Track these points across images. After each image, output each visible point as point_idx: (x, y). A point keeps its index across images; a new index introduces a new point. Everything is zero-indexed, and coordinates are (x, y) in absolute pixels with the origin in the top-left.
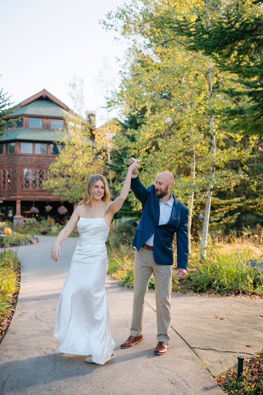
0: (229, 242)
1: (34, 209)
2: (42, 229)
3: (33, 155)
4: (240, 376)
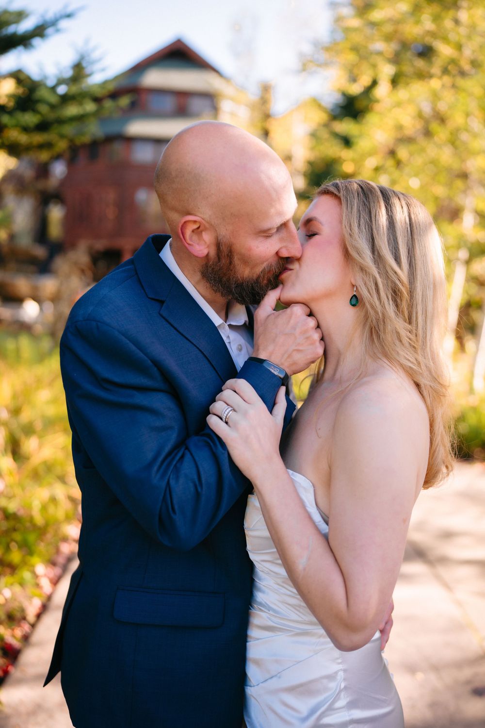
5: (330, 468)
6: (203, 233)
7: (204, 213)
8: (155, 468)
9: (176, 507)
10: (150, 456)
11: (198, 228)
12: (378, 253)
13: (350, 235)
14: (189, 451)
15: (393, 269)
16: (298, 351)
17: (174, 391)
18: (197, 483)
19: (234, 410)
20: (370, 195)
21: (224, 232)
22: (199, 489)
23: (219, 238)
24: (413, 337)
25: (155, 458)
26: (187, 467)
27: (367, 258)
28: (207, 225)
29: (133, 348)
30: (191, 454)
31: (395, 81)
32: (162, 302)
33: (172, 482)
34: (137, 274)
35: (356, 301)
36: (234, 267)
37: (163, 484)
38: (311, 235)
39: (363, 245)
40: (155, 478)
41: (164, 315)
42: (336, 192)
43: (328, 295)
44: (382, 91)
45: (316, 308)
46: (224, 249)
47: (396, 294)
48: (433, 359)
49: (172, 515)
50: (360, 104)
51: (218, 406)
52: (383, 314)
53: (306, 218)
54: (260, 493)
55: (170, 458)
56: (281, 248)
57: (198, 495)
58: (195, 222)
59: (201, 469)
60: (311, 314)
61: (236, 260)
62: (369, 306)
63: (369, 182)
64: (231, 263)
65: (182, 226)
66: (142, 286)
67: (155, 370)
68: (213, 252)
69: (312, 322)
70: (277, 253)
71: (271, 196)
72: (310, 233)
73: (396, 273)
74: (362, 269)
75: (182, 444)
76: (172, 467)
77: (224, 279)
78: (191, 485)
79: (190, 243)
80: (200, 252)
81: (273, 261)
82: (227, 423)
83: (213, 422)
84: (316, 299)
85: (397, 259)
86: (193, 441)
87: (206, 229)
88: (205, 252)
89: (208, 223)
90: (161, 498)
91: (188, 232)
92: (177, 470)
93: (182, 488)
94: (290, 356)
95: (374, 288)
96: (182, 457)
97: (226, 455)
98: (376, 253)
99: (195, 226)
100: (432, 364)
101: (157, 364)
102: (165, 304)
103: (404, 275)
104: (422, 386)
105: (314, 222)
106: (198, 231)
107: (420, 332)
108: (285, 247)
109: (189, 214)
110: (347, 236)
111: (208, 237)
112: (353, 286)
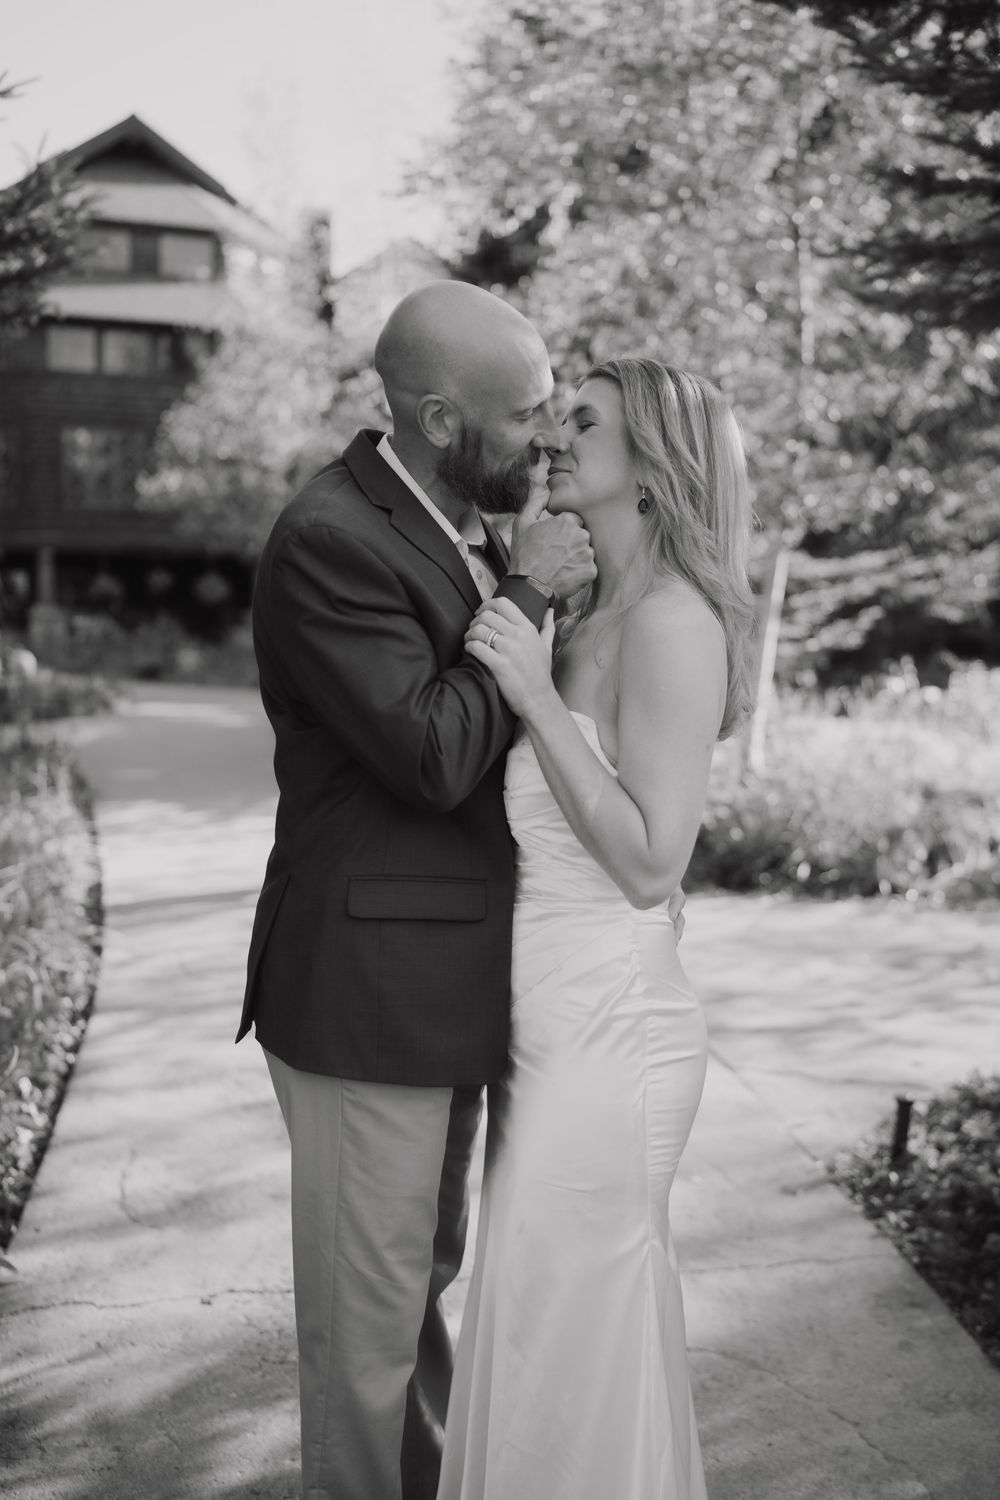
0: (842, 712)
1: (105, 584)
2: (143, 659)
3: (98, 375)
4: (898, 1153)
5: (618, 699)
6: (446, 418)
7: (450, 390)
8: (413, 701)
9: (442, 746)
10: (403, 688)
11: (440, 411)
12: (671, 443)
13: (637, 424)
14: (448, 683)
15: (687, 462)
16: (569, 568)
17: (422, 614)
18: (464, 718)
19: (501, 634)
20: (657, 378)
21: (473, 415)
22: (467, 724)
23: (466, 423)
24: (713, 544)
25: (411, 691)
26: (450, 700)
27: (659, 452)
28: (451, 406)
29: (375, 558)
30: (452, 686)
31: (576, 214)
32: (389, 512)
33: (436, 718)
34: (352, 475)
35: (646, 505)
36: (482, 460)
37: (426, 719)
38: (584, 427)
39: (653, 434)
40: (416, 714)
41: (396, 526)
42: (614, 374)
43: (611, 499)
44: (555, 231)
45: (589, 516)
46: (471, 436)
47: (693, 493)
48: (736, 574)
49: (439, 756)
50: (519, 254)
51: (478, 629)
52: (680, 519)
53: (578, 406)
54: (535, 730)
55: (427, 692)
56: (536, 436)
57: (465, 732)
58: (437, 402)
59: (467, 703)
60: (584, 526)
61: (485, 452)
62: (662, 509)
63: (653, 361)
64: (478, 455)
65: (421, 409)
66: (364, 493)
67: (400, 588)
68: (456, 441)
69: (586, 535)
70: (531, 442)
71: (528, 371)
72: (584, 424)
73: (692, 467)
74: (655, 465)
75: (437, 678)
76: (432, 701)
77: (468, 477)
78: (457, 720)
79: (430, 430)
80: (440, 442)
81: (526, 452)
82: (493, 648)
83: (478, 648)
84: (593, 505)
85: (693, 451)
86: (451, 675)
87: (449, 412)
88: (447, 441)
89: (452, 403)
90: (424, 735)
91: (428, 416)
92: (438, 704)
93: (448, 724)
94: (557, 575)
95: (668, 486)
96: (441, 691)
97: (495, 687)
98: (668, 444)
99: (436, 409)
100: (734, 579)
101: (403, 579)
102: (394, 514)
103: (701, 469)
104: (723, 607)
105: (588, 411)
106: (438, 416)
107: (721, 538)
108: (542, 435)
109: (428, 392)
110: (633, 425)
111: (450, 422)
112: (640, 488)
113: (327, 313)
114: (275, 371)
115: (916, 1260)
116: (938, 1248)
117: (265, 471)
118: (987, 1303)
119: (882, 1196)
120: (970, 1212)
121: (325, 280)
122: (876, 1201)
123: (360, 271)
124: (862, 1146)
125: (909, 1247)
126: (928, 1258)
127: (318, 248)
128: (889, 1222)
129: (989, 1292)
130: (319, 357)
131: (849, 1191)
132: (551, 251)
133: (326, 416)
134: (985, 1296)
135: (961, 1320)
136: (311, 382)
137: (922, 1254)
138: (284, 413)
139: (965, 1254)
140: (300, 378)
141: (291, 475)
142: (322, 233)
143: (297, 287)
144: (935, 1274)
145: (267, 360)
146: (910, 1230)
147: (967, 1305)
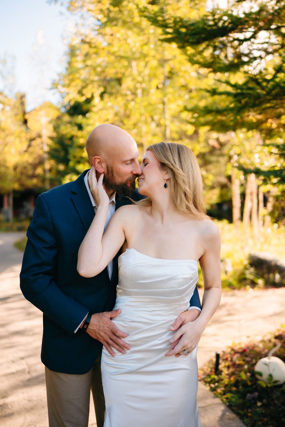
4: (217, 370)
11: (100, 161)
23: (108, 165)
28: (103, 160)
38: (146, 165)
46: (110, 169)
50: (85, 107)
53: (144, 159)
56: (133, 170)
58: (99, 158)
64: (113, 175)
65: (94, 160)
68: (106, 170)
70: (132, 172)
79: (97, 167)
80: (101, 171)
81: (130, 175)
87: (103, 162)
88: (103, 171)
91: (96, 163)
99: (99, 160)
106: (100, 163)
108: (135, 170)
109: (96, 155)
111: (104, 165)
113: (25, 122)
114: (10, 139)
115: (228, 404)
116: (233, 400)
117: (7, 168)
118: (251, 417)
119: (214, 384)
120: (241, 387)
121: (24, 113)
122: (213, 386)
123: (34, 110)
124: (205, 368)
125: (225, 400)
126: (231, 403)
127: (22, 104)
128: (217, 392)
129: (250, 413)
130: (23, 135)
131: (204, 383)
132: (94, 106)
133: (26, 151)
134: (249, 414)
135: (244, 422)
136: (21, 142)
137: (229, 402)
138: (13, 151)
139: (241, 401)
140: (17, 141)
141: (15, 168)
142: (23, 100)
143: (16, 115)
144: (234, 408)
145: (7, 136)
146: (224, 394)
147: (245, 418)
